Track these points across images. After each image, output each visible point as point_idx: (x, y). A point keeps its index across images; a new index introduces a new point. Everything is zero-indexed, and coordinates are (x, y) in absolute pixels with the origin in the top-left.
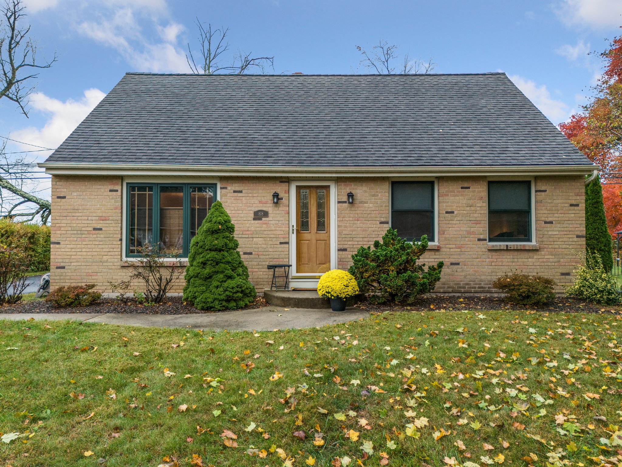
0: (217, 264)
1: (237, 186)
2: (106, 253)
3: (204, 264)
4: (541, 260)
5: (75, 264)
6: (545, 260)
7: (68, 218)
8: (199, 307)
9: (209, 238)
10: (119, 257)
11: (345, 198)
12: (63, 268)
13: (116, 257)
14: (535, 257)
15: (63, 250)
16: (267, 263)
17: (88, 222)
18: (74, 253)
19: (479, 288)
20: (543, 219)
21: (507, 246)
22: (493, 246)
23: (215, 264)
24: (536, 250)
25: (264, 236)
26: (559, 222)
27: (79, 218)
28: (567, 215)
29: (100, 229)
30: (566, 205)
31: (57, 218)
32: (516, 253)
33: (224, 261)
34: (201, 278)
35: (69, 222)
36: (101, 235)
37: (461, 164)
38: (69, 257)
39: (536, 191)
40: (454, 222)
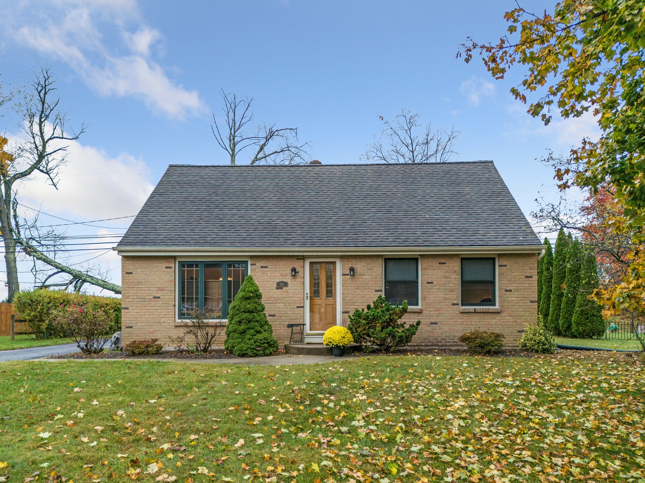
0: (249, 322)
1: (263, 263)
2: (163, 316)
3: (240, 322)
4: (502, 320)
5: (140, 324)
6: (505, 320)
7: (134, 289)
8: (237, 354)
9: (244, 303)
10: (173, 319)
11: (347, 272)
12: (131, 327)
13: (171, 319)
14: (498, 318)
15: (131, 314)
16: (287, 323)
17: (150, 292)
18: (139, 316)
19: (453, 342)
20: (504, 288)
21: (475, 309)
22: (464, 309)
23: (247, 322)
24: (498, 313)
25: (284, 301)
26: (516, 290)
27: (143, 289)
28: (523, 285)
29: (159, 298)
30: (523, 277)
31: (126, 289)
32: (482, 315)
33: (254, 320)
34: (238, 333)
35: (135, 292)
36: (159, 303)
37: (438, 245)
38: (135, 319)
39: (499, 266)
40: (433, 291)
